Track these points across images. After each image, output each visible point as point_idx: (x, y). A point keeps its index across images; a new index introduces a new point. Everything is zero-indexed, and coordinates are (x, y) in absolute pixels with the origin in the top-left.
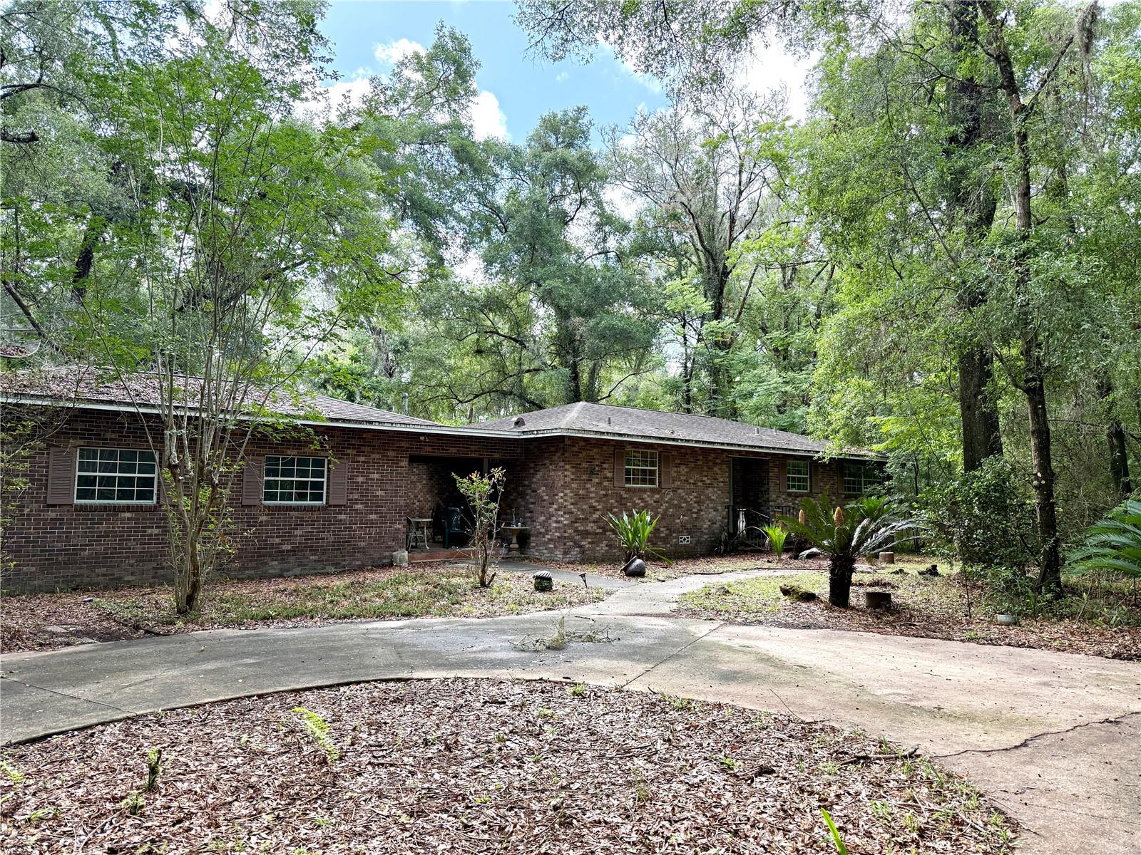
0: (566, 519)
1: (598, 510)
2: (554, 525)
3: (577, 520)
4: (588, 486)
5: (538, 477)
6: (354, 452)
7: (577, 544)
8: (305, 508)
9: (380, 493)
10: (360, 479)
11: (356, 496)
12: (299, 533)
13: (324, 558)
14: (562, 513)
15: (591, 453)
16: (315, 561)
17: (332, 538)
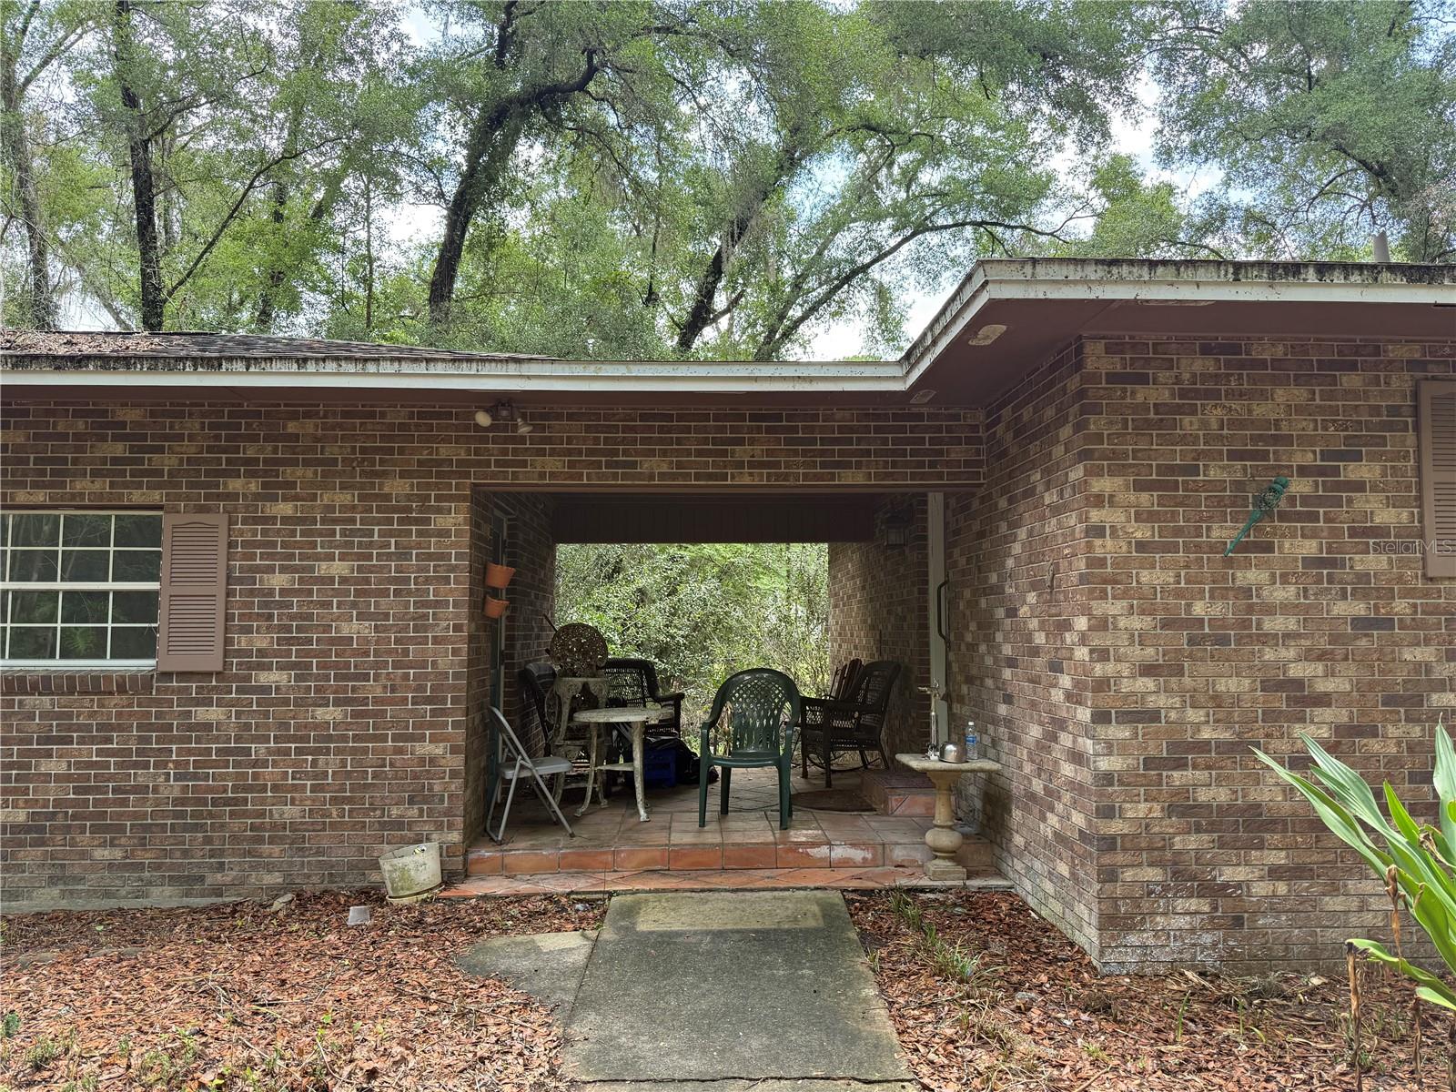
0: (1110, 747)
1: (1323, 700)
2: (1067, 769)
3: (1182, 753)
4: (1252, 576)
5: (1017, 548)
6: (254, 486)
7: (1185, 877)
8: (70, 685)
9: (354, 628)
10: (278, 581)
11: (261, 641)
12: (54, 766)
13: (147, 858)
14: (1084, 714)
15: (1260, 410)
16: (110, 866)
17: (174, 789)
